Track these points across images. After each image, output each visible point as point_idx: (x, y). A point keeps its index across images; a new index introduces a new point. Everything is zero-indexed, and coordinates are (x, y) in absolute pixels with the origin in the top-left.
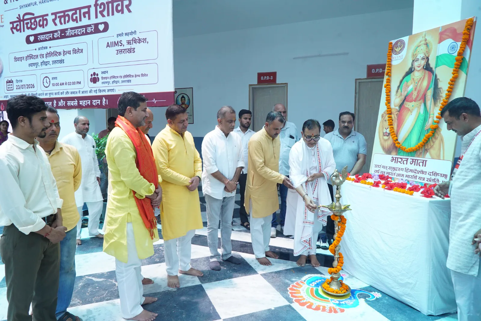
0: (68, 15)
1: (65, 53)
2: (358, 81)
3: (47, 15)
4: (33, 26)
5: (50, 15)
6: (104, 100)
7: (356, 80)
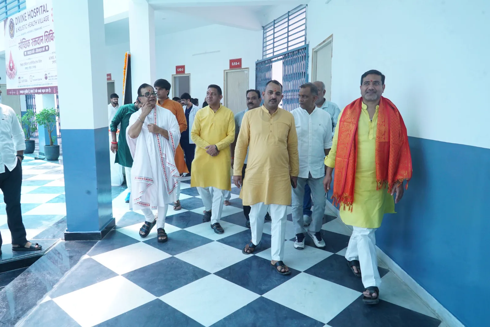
0: (36, 41)
1: (37, 62)
2: (226, 72)
3: (29, 40)
4: (26, 46)
5: (30, 40)
6: (50, 89)
7: (224, 70)
